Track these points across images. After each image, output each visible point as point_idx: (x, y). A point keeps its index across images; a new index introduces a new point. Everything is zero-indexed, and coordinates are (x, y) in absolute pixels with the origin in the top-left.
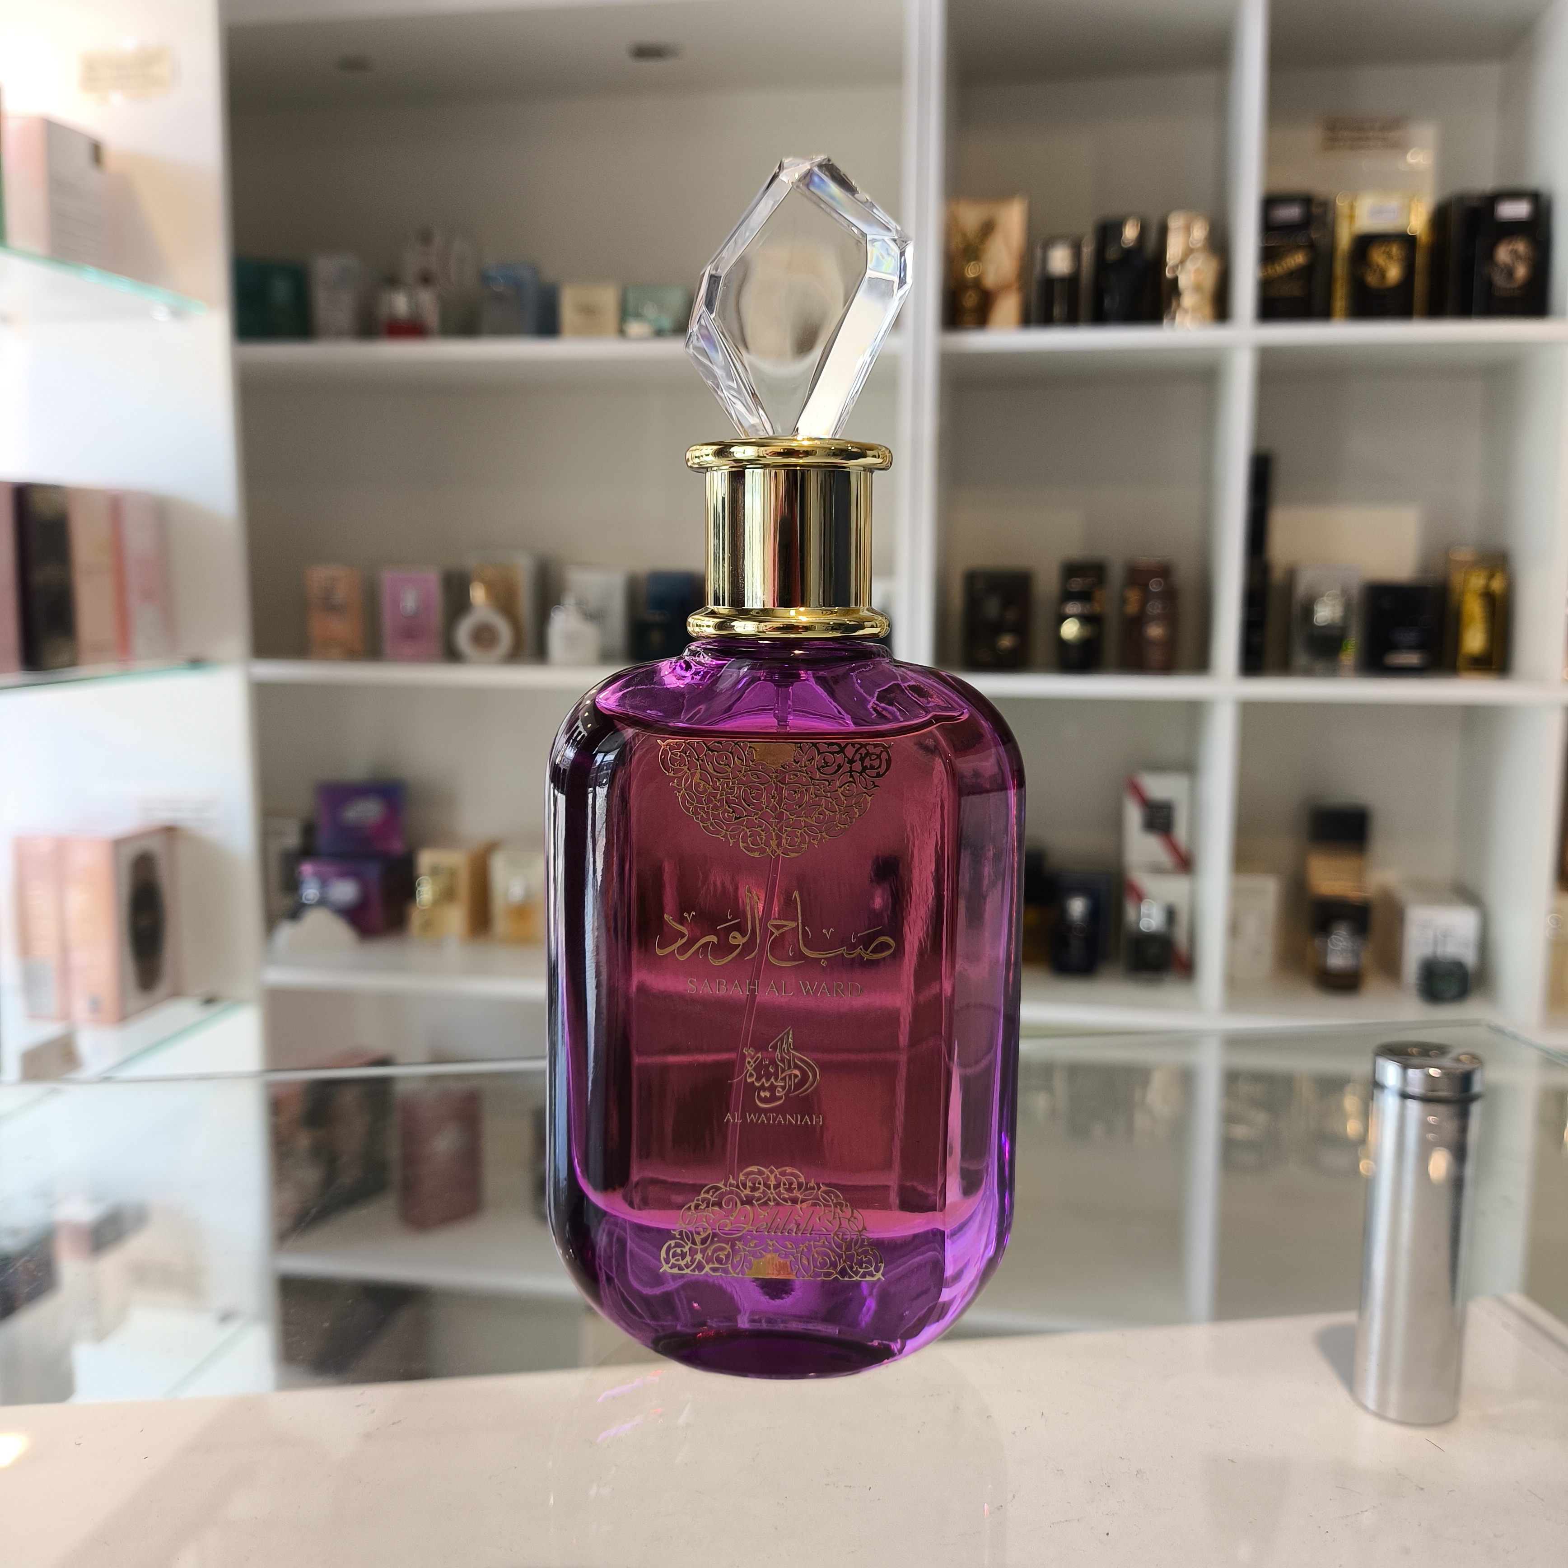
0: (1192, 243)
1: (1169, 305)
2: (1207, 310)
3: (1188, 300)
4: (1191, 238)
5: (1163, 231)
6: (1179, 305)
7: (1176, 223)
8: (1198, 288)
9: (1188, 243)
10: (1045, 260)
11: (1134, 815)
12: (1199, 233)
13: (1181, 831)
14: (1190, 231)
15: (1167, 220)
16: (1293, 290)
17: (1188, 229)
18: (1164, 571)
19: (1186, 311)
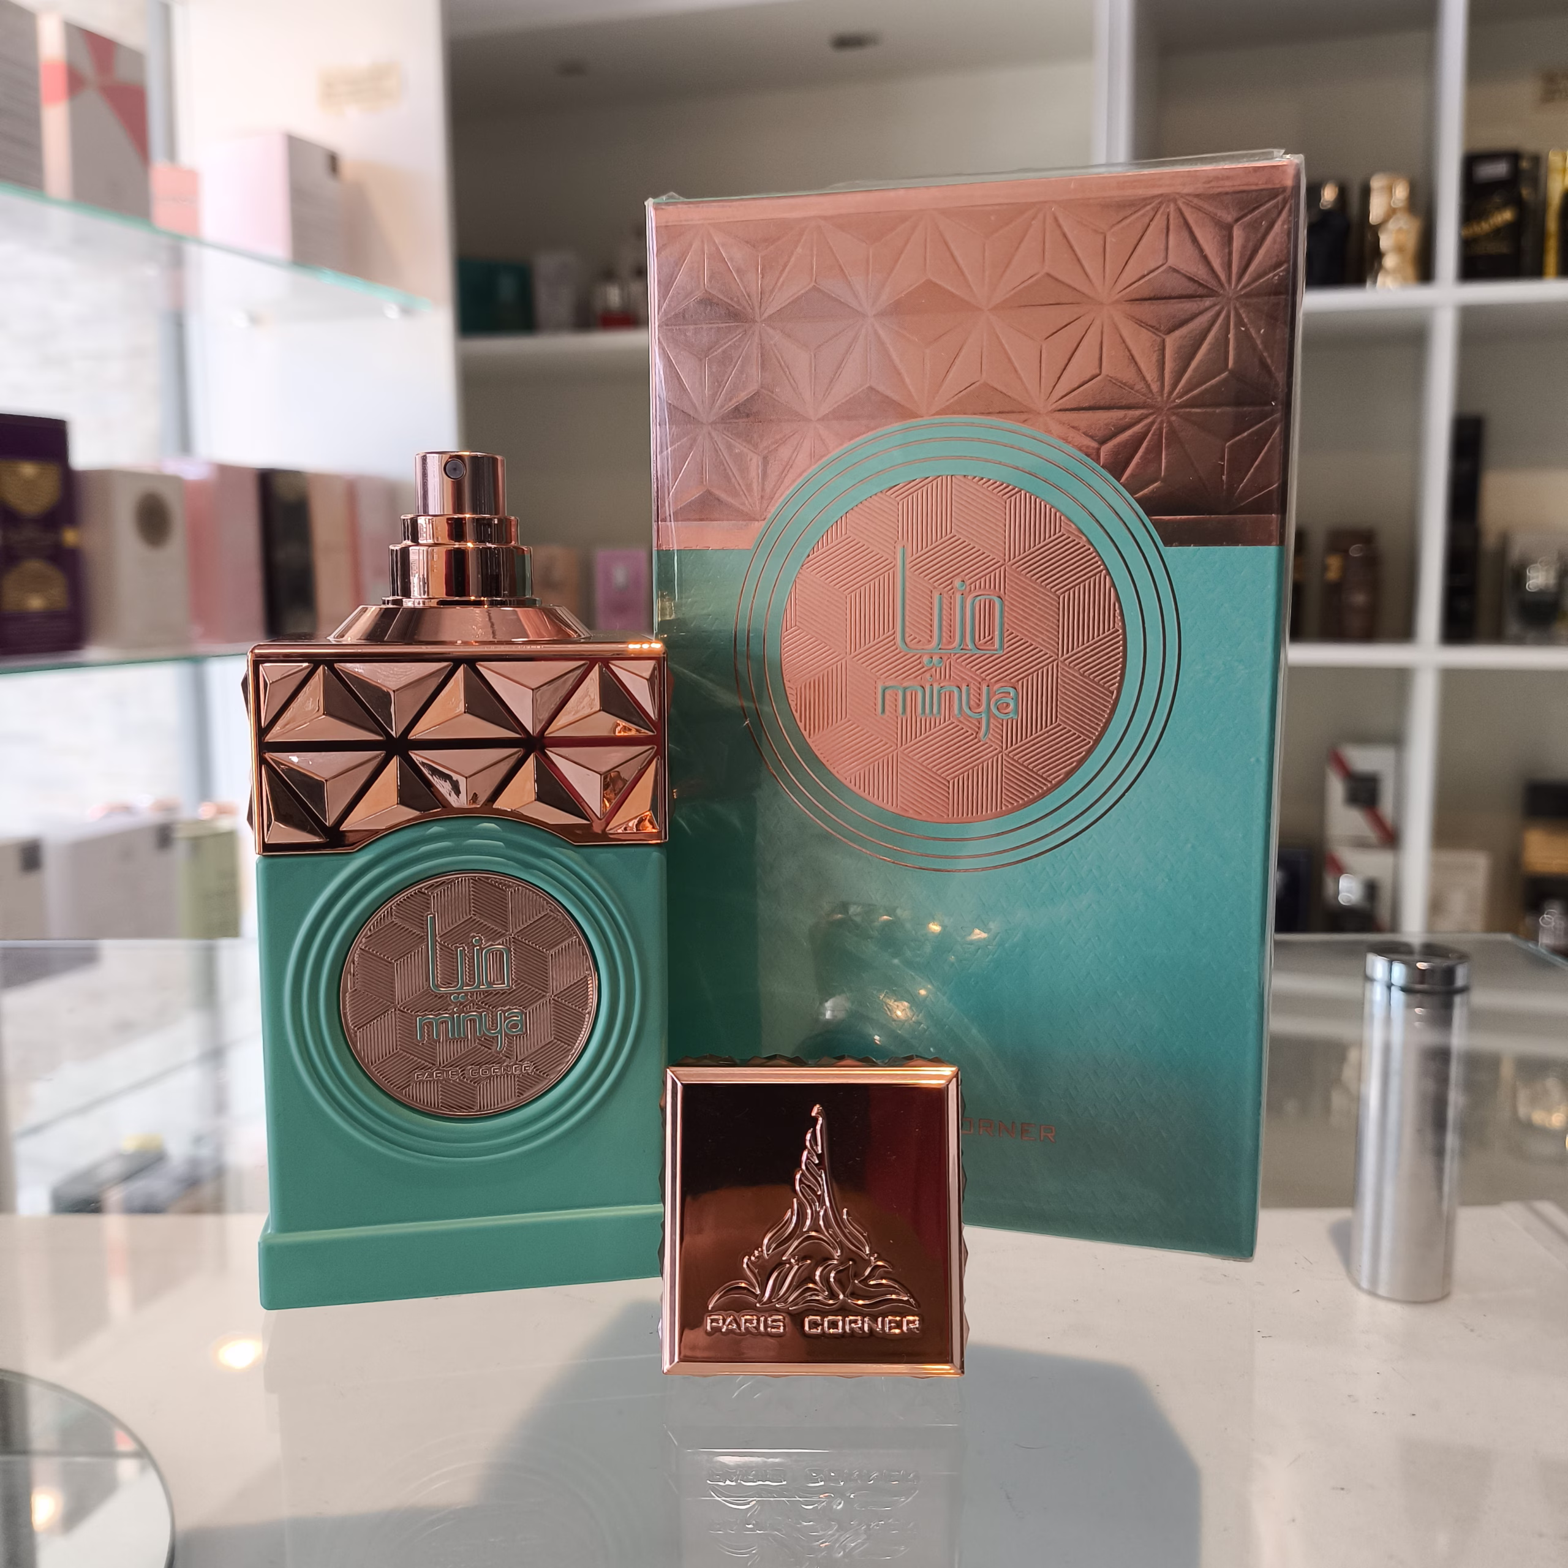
0: (1394, 202)
1: (1371, 267)
2: (1410, 271)
3: (1390, 261)
4: (1393, 198)
6: (1380, 266)
7: (1377, 183)
8: (1400, 249)
9: (1390, 203)
11: (1336, 788)
12: (1401, 192)
13: (1387, 806)
14: (1391, 191)
15: (1369, 182)
16: (1500, 248)
18: (1367, 537)
19: (1387, 272)
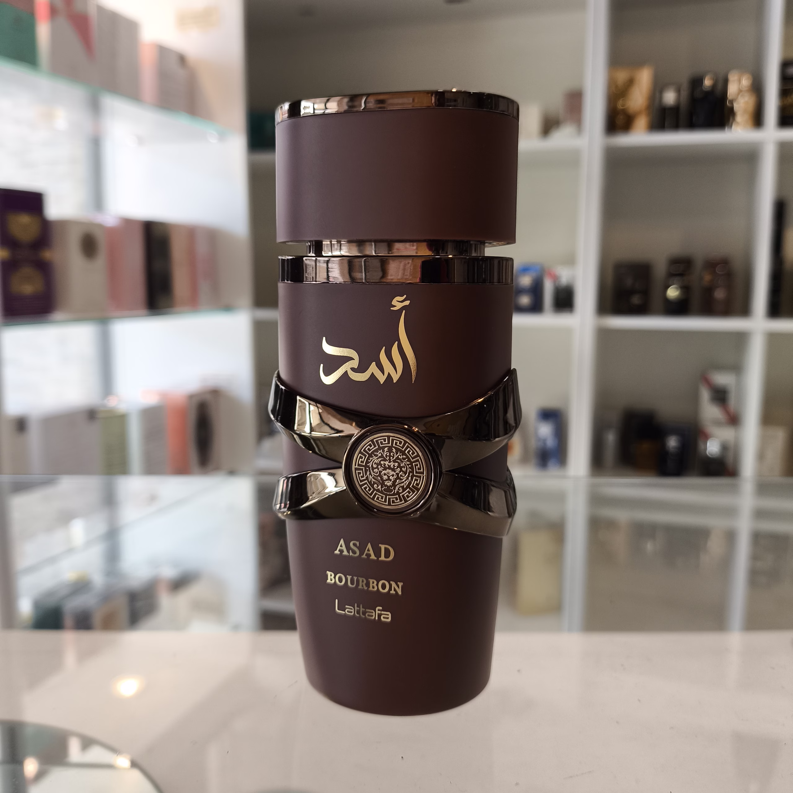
0: (742, 87)
1: (729, 120)
2: (750, 121)
3: (740, 117)
4: (741, 84)
5: (726, 82)
6: (734, 119)
7: (732, 76)
8: (745, 111)
9: (739, 87)
10: (661, 98)
11: (705, 395)
12: (746, 82)
13: (732, 403)
14: (740, 81)
15: (728, 76)
18: (725, 262)
19: (738, 123)
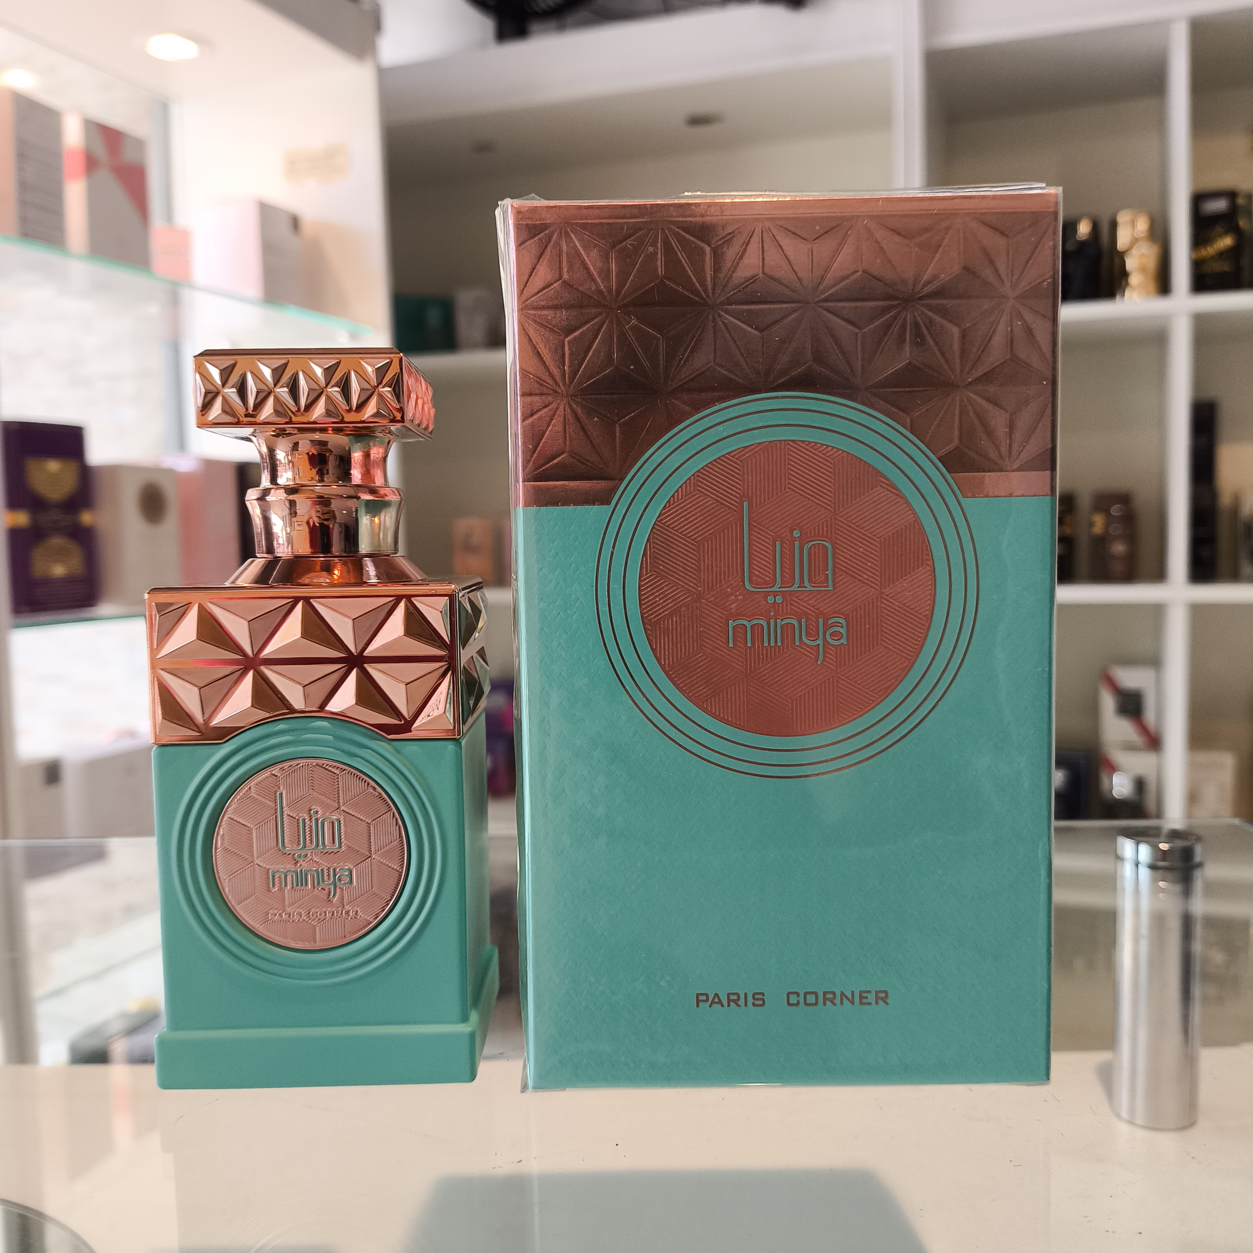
0: (1136, 233)
1: (1120, 284)
2: (1152, 286)
3: (1134, 279)
4: (1136, 229)
6: (1127, 284)
7: (1123, 218)
8: (1142, 270)
9: (1133, 234)
11: (1108, 702)
12: (1142, 225)
13: (1150, 716)
14: (1134, 224)
15: (1116, 217)
17: (1133, 223)
18: (1124, 499)
19: (1133, 288)
